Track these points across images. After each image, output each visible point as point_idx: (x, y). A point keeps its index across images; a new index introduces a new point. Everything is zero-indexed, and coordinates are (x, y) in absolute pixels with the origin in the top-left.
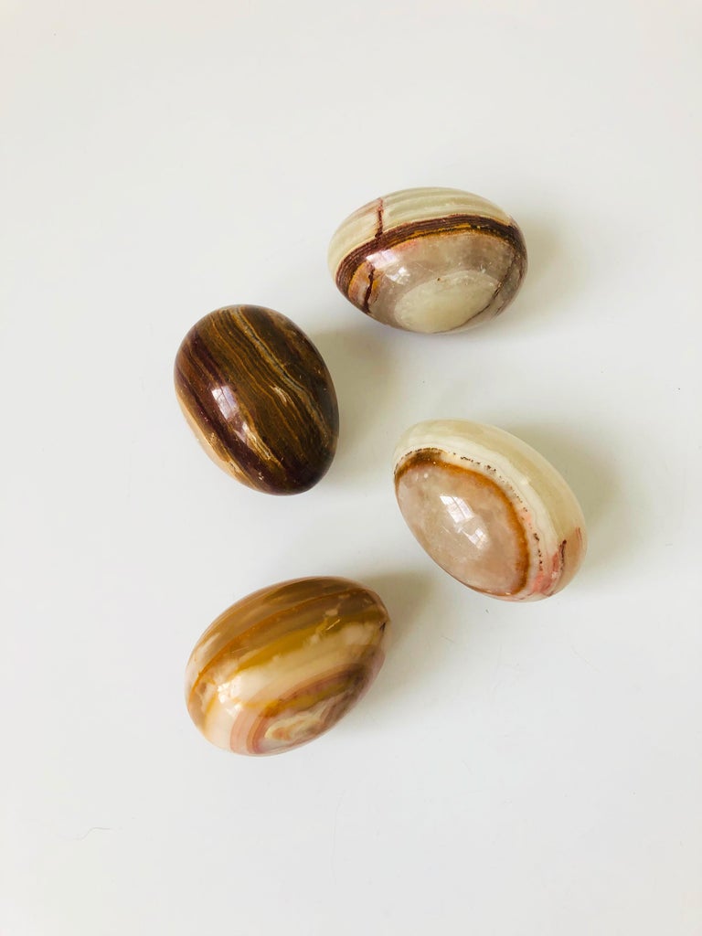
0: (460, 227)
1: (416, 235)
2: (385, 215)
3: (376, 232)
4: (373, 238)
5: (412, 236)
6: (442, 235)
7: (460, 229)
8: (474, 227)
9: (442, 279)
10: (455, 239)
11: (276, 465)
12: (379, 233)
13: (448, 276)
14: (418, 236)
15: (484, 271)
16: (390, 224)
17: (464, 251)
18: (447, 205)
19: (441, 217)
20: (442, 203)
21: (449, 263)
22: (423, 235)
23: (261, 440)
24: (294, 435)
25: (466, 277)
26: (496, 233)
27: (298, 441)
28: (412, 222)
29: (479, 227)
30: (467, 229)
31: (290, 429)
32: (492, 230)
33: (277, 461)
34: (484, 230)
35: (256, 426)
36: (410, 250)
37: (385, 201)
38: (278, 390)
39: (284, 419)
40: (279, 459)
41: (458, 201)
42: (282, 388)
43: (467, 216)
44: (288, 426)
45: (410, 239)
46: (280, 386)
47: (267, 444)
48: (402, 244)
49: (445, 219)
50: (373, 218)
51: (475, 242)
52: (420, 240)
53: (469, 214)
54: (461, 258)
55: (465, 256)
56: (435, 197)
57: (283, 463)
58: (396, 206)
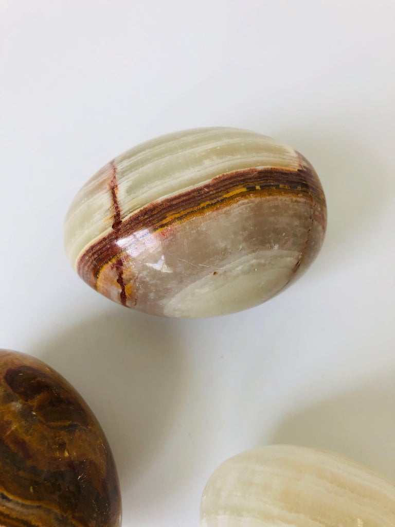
0: (231, 194)
1: (168, 219)
2: (121, 194)
3: (112, 222)
4: (111, 230)
5: (164, 222)
6: (208, 213)
7: (232, 198)
8: (251, 190)
9: (220, 271)
10: (227, 213)
13: (228, 266)
14: (174, 221)
15: (276, 247)
16: (130, 206)
17: (244, 229)
18: (207, 162)
19: (201, 184)
20: (198, 161)
21: (226, 249)
22: (180, 218)
25: (254, 261)
26: (284, 189)
28: (160, 200)
29: (258, 187)
30: (242, 195)
32: (277, 186)
34: (266, 189)
37: (119, 168)
41: (221, 153)
43: (238, 175)
45: (162, 226)
49: (207, 186)
50: (104, 199)
51: (257, 210)
52: (177, 225)
53: (241, 170)
54: (241, 238)
55: (246, 233)
56: (188, 152)
58: (133, 176)
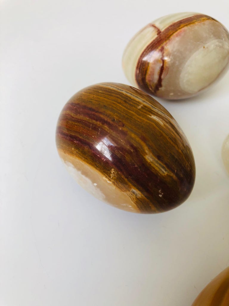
1: (182, 26)
2: (157, 25)
3: (157, 33)
4: (156, 36)
5: (180, 27)
7: (203, 20)
8: (209, 19)
9: (206, 46)
11: (171, 177)
12: (159, 32)
13: (208, 44)
14: (184, 26)
16: (163, 27)
19: (190, 16)
22: (186, 25)
23: (157, 159)
25: (217, 43)
33: (172, 174)
36: (182, 34)
38: (154, 117)
40: (173, 171)
42: (156, 115)
44: (171, 143)
45: (180, 29)
46: (154, 114)
47: (162, 161)
48: (176, 33)
49: (193, 17)
52: (186, 28)
55: (213, 32)
57: (177, 175)
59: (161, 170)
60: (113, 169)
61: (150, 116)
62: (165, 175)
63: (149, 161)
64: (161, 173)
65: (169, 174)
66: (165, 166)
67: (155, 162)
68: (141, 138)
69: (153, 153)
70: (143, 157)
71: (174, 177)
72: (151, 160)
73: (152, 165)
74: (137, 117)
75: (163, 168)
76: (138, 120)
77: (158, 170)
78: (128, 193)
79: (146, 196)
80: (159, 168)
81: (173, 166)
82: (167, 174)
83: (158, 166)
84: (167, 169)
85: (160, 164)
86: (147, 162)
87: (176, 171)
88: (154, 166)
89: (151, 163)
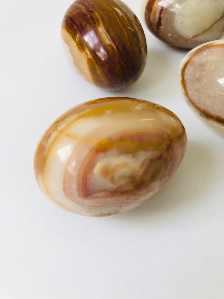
11: (113, 48)
23: (105, 32)
24: (124, 32)
27: (127, 36)
31: (122, 28)
33: (113, 45)
35: (103, 24)
38: (117, 10)
39: (120, 22)
40: (115, 44)
44: (121, 26)
47: (109, 34)
57: (117, 47)
59: (106, 40)
60: (78, 34)
61: (114, 8)
62: (108, 44)
63: (100, 31)
64: (106, 42)
65: (111, 44)
66: (110, 38)
67: (103, 33)
68: (100, 17)
69: (105, 27)
70: (97, 28)
71: (115, 47)
72: (102, 31)
73: (101, 34)
74: (105, 6)
75: (109, 39)
76: (105, 7)
77: (104, 39)
78: (84, 53)
79: (93, 57)
80: (105, 38)
81: (116, 40)
82: (110, 44)
83: (105, 36)
84: (110, 40)
85: (107, 36)
86: (99, 31)
87: (117, 44)
88: (102, 36)
89: (101, 33)
